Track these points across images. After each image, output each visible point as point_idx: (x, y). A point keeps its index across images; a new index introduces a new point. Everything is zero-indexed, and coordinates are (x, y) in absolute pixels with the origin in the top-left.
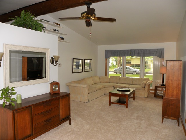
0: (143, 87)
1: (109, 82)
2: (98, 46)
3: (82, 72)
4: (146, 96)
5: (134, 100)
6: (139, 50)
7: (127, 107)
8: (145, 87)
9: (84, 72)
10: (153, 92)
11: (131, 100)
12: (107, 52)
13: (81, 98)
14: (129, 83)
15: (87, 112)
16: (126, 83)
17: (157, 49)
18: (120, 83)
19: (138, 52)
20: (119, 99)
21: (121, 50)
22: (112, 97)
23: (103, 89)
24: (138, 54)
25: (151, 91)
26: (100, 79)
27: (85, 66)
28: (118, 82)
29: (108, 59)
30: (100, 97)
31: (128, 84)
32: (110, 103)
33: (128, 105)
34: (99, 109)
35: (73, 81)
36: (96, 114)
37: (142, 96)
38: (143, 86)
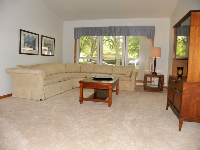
0: (129, 76)
1: (79, 71)
2: (64, 22)
3: (38, 55)
4: (133, 89)
5: (117, 94)
6: (121, 27)
7: (110, 105)
8: (130, 77)
9: (42, 55)
10: (142, 84)
11: (114, 94)
12: (76, 30)
13: (32, 93)
14: (108, 72)
15: (38, 117)
16: (103, 72)
17: (145, 27)
18: (94, 72)
19: (120, 30)
20: (95, 94)
21: (97, 27)
22: (84, 89)
23: (70, 80)
24: (120, 32)
25: (137, 84)
26: (66, 67)
27: (43, 47)
28: (92, 71)
29: (77, 40)
30: (66, 93)
31: (106, 74)
32: (81, 100)
33: (111, 101)
34: (62, 110)
35: (19, 66)
36: (53, 121)
37: (127, 90)
38: (129, 74)
